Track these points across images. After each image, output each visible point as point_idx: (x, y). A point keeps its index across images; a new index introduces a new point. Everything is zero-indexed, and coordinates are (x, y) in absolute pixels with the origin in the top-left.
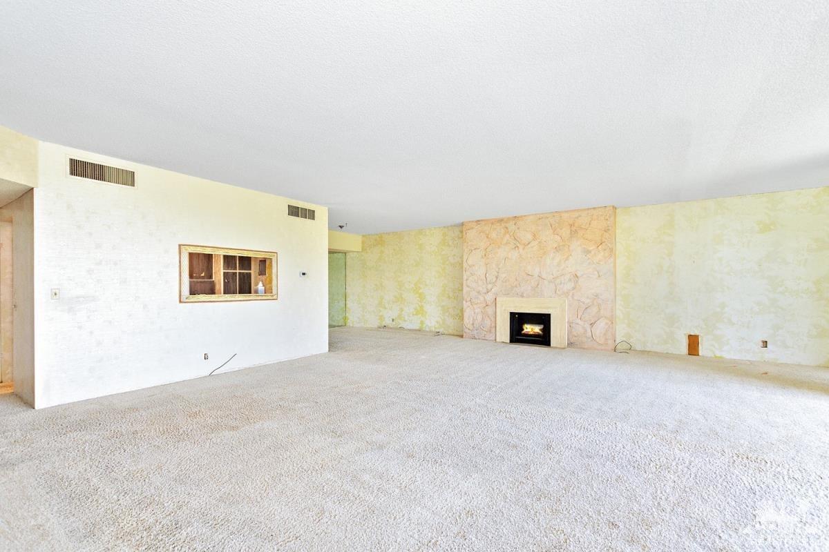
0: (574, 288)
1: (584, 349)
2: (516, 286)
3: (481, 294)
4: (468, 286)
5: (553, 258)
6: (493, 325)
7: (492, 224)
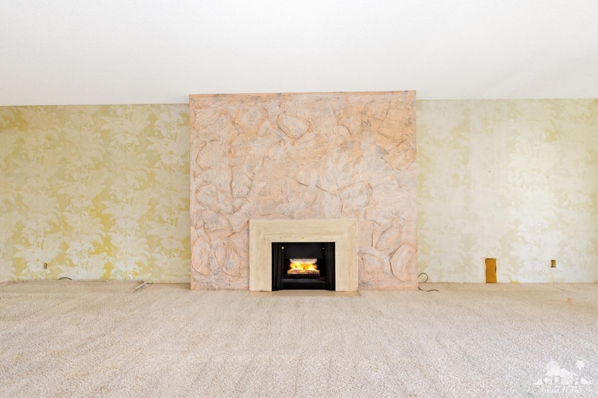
0: (367, 204)
1: (381, 290)
2: (281, 202)
3: (222, 215)
4: (199, 203)
5: (337, 161)
6: (244, 264)
7: (242, 102)
